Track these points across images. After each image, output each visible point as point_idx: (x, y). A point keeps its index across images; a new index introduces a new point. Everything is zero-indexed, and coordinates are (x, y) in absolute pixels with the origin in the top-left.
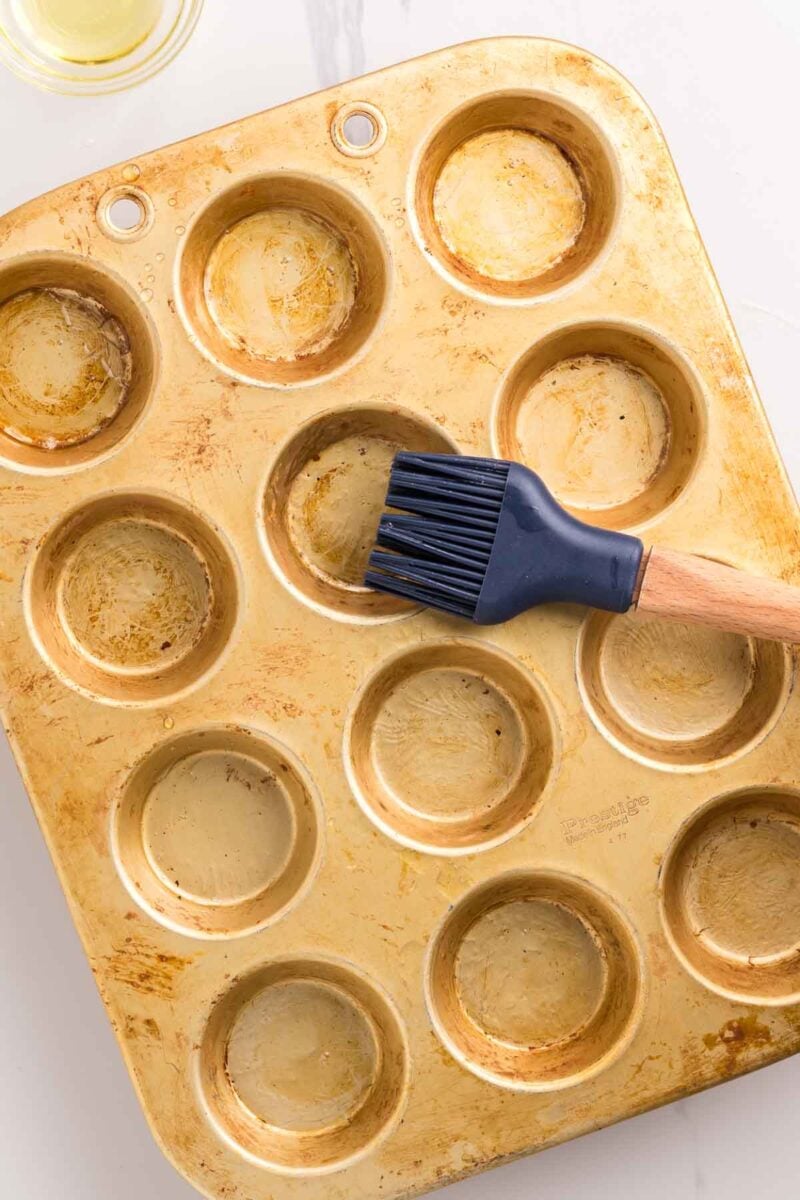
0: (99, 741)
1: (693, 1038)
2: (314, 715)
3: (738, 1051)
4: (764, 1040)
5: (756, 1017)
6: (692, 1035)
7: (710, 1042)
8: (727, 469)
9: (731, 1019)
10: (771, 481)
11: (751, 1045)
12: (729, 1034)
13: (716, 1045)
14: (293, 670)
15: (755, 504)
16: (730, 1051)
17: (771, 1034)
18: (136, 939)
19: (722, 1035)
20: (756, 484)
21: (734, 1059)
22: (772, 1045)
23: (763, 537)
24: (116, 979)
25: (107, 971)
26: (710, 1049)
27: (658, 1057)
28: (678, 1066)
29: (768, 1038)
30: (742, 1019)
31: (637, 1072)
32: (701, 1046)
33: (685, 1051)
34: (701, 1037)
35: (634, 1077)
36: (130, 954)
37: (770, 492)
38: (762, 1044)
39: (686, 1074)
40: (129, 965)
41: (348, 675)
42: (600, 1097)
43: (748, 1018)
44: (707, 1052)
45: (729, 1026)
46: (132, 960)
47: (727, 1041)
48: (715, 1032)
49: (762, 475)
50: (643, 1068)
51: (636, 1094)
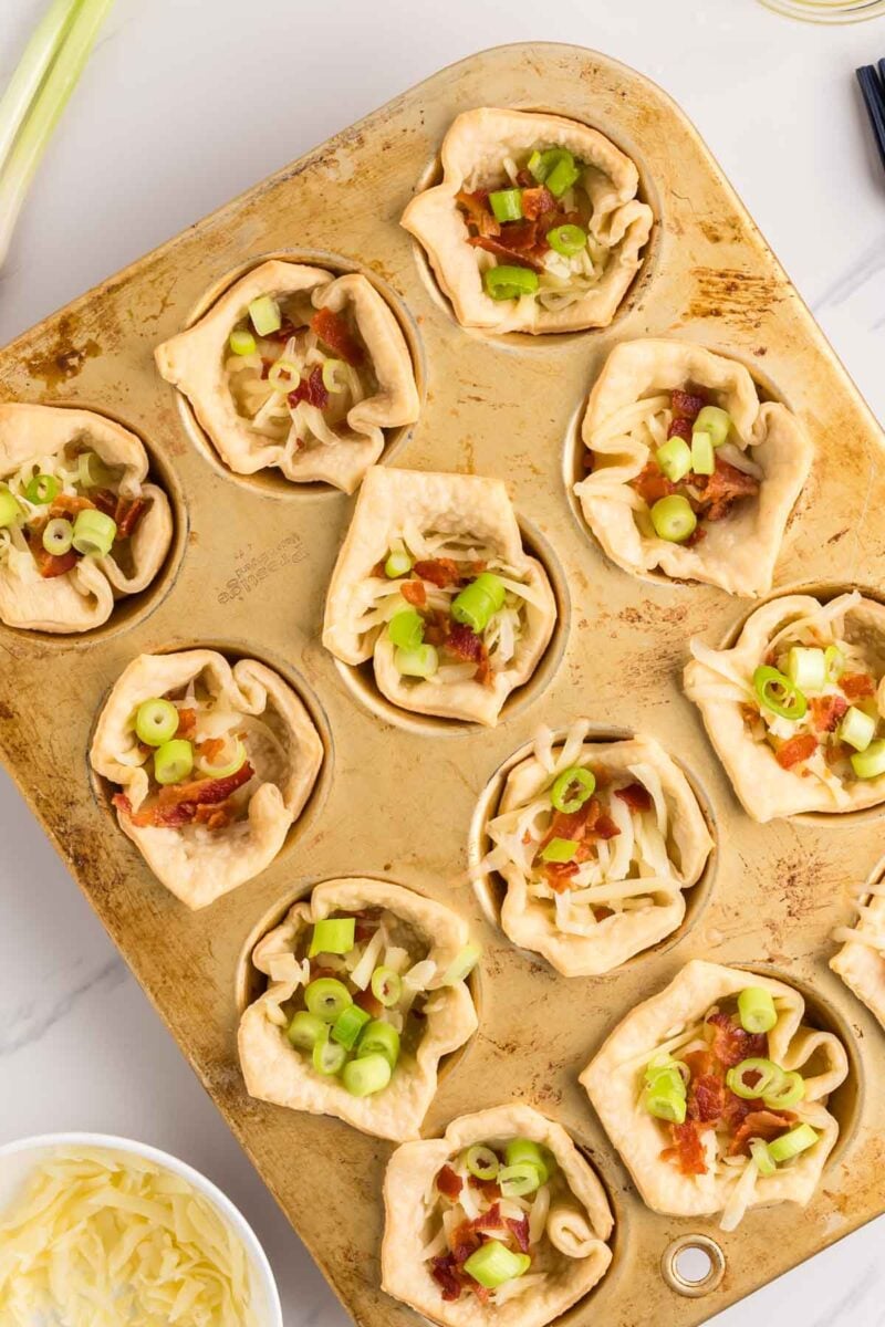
0: (836, 537)
1: (112, 349)
2: (606, 615)
3: (60, 345)
4: (33, 363)
5: (48, 386)
6: (116, 351)
7: (93, 349)
8: (210, 981)
9: (75, 378)
10: (159, 978)
11: (46, 354)
12: (74, 361)
13: (86, 347)
14: (640, 660)
15: (171, 949)
16: (70, 342)
17: (27, 371)
18: (749, 329)
19: (81, 359)
20: (173, 971)
21: (62, 335)
22: (24, 359)
23: (154, 914)
24: (762, 279)
25: (774, 286)
26: (90, 340)
27: (147, 319)
28: (122, 316)
29: (30, 366)
30: (64, 381)
31: (166, 298)
32: (102, 342)
33: (118, 332)
34: (104, 352)
35: (168, 293)
36: (753, 311)
37: (157, 966)
38: (35, 358)
39: (111, 307)
40: (751, 298)
41: (577, 667)
42: (201, 262)
43: (56, 383)
44: (93, 336)
45: (75, 371)
46: (749, 303)
47: (74, 353)
48: (89, 361)
49: (170, 983)
50: (160, 305)
51: (162, 274)
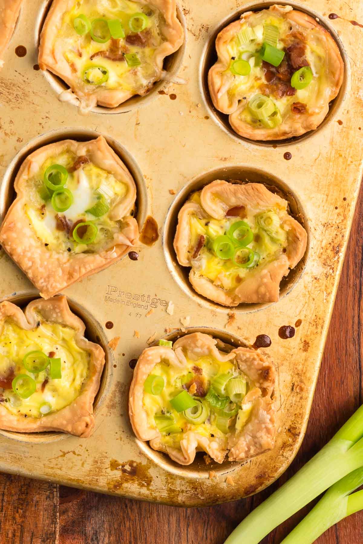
1: (106, 457)
2: (6, 134)
3: (127, 481)
4: (145, 484)
5: (149, 468)
6: (105, 455)
7: (114, 465)
8: (332, 142)
9: (134, 460)
10: (353, 166)
11: (136, 482)
12: (128, 468)
13: (116, 469)
14: (10, 101)
15: (335, 173)
16: (122, 478)
17: (152, 483)
19: (123, 466)
20: (343, 163)
21: (122, 484)
22: (148, 489)
23: (327, 196)
26: (112, 470)
27: (78, 455)
28: (88, 467)
29: (149, 484)
30: (140, 463)
31: (61, 456)
32: (107, 464)
33: (96, 462)
34: (111, 459)
35: (58, 457)
37: (348, 173)
38: (143, 485)
39: (88, 475)
41: (40, 124)
42: (31, 457)
43: (144, 465)
44: (109, 470)
45: (131, 463)
47: (124, 471)
48: (121, 462)
49: (350, 159)
50: (66, 455)
51: (52, 468)
